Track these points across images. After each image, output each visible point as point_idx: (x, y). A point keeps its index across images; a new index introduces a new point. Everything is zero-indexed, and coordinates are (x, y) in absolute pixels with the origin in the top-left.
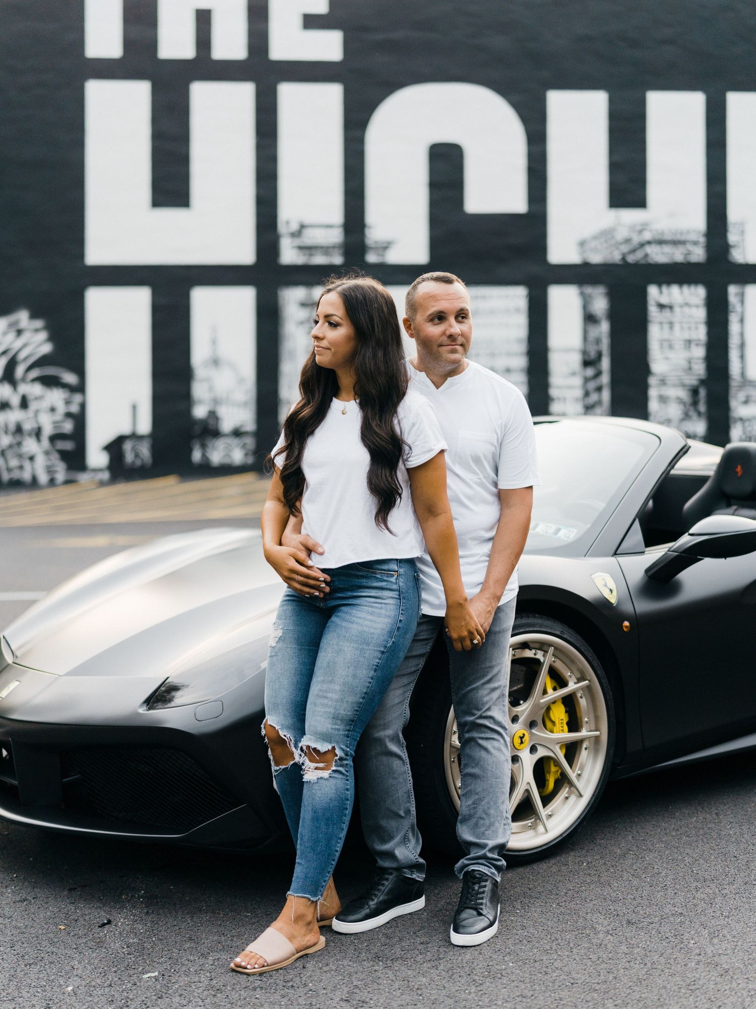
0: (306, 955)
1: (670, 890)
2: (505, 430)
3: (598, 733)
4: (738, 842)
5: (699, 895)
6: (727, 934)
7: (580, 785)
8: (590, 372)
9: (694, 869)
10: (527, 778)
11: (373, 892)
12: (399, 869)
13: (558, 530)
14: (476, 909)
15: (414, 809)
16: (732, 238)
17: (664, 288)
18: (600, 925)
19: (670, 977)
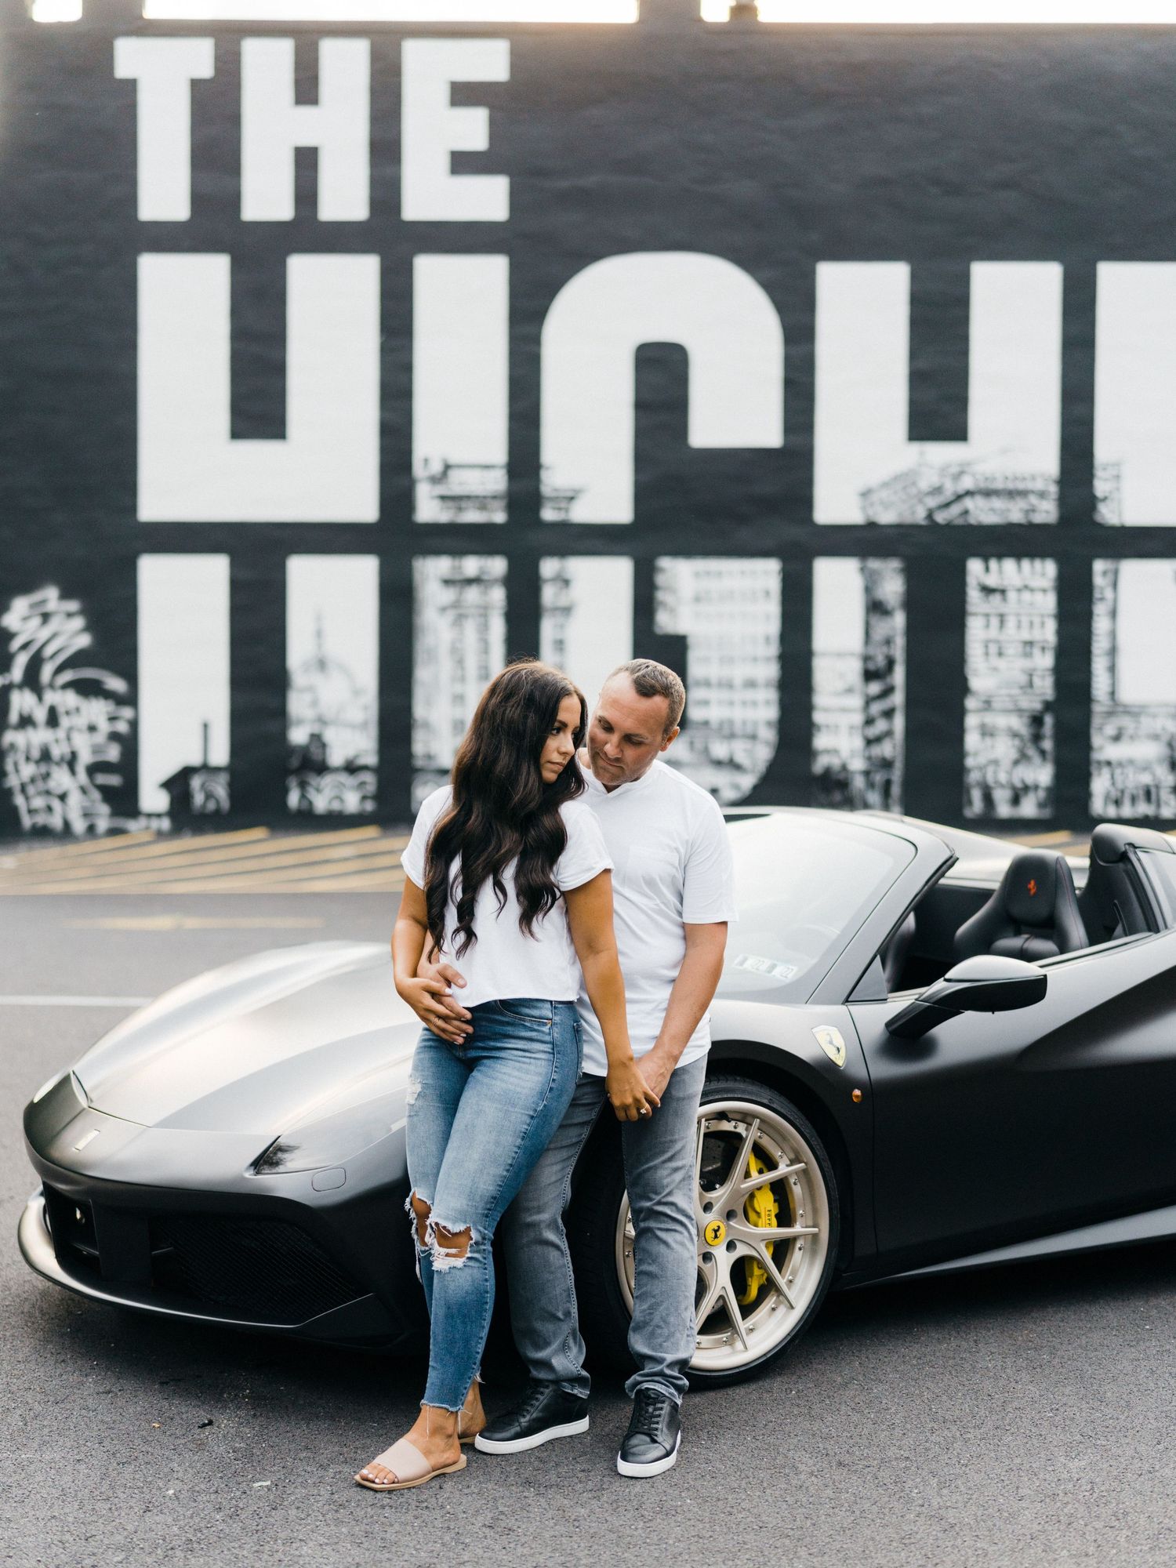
0: (444, 1474)
1: (897, 1430)
2: (692, 849)
3: (817, 1229)
4: (996, 1378)
5: (933, 1438)
6: (961, 1485)
7: (791, 1294)
8: (875, 688)
9: (933, 1407)
10: (721, 1281)
11: (525, 1406)
12: (557, 1382)
13: (773, 967)
14: (649, 1435)
15: (576, 1310)
16: (1100, 487)
17: (993, 564)
18: (804, 1465)
19: (880, 1528)
